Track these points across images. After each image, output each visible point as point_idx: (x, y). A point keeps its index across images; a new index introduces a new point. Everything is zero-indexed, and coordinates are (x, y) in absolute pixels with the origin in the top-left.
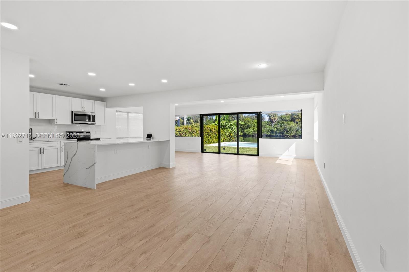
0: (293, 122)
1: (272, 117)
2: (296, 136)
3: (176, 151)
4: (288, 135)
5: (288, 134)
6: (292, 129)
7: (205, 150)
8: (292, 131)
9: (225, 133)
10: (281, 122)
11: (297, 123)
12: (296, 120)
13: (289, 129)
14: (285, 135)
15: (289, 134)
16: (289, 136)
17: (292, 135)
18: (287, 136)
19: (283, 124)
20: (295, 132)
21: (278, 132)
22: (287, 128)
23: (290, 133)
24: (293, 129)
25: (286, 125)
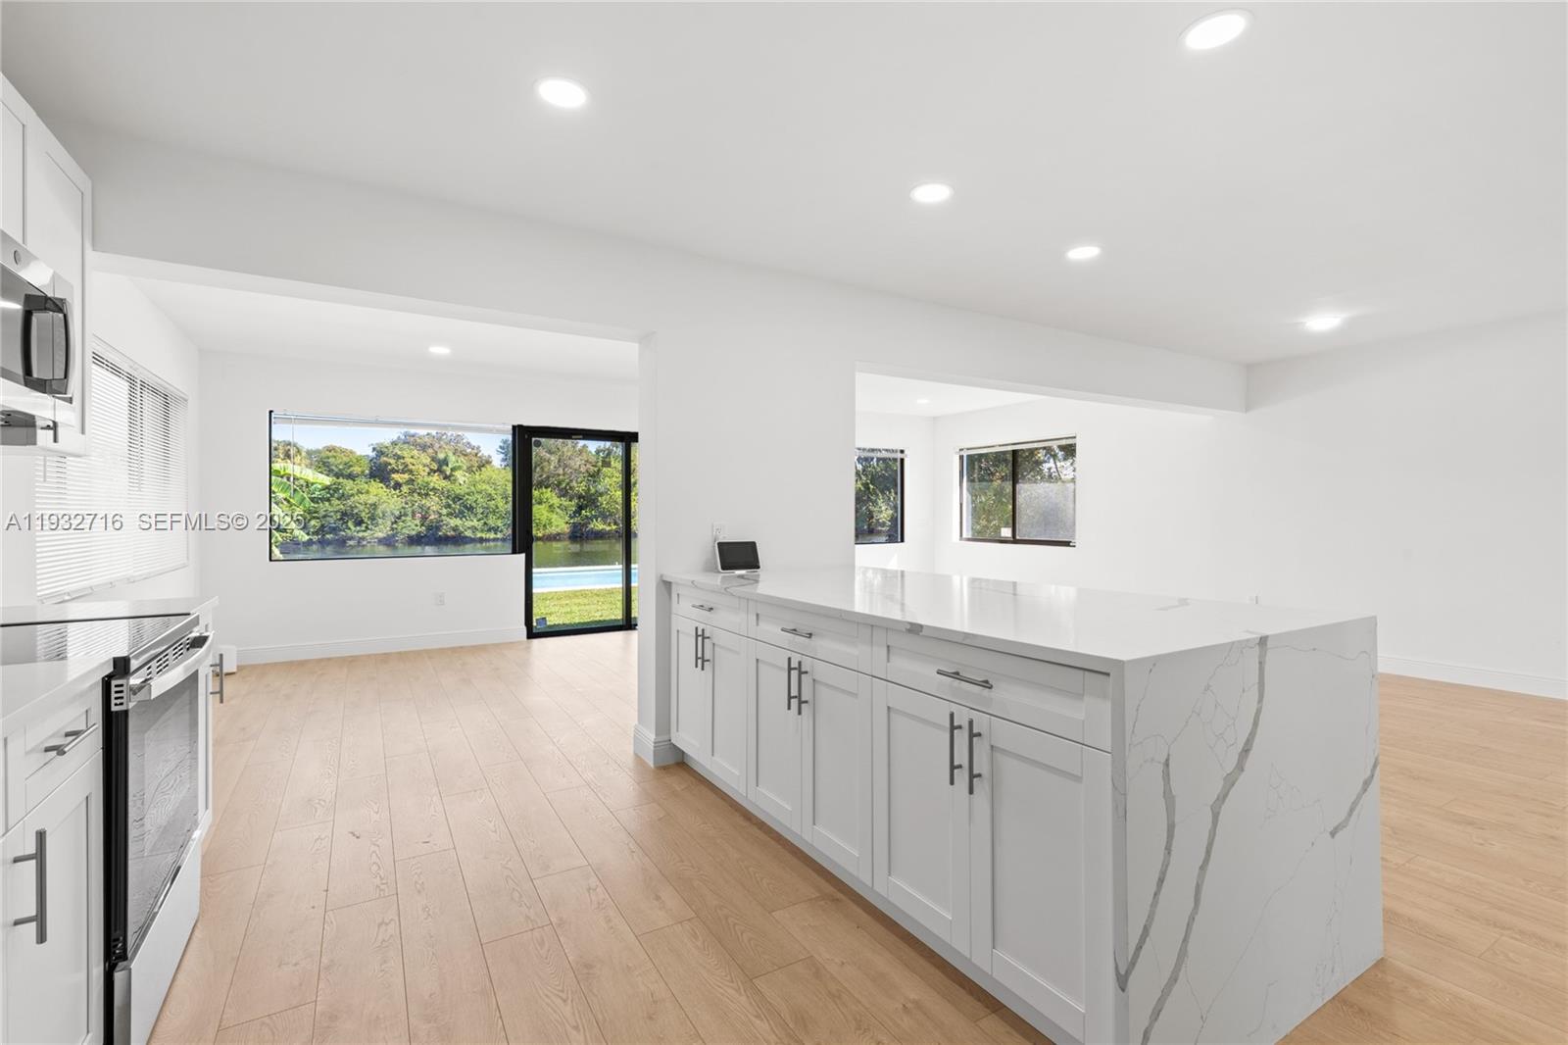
0: (381, 485)
1: (282, 456)
2: (397, 541)
4: (363, 538)
5: (361, 534)
6: (379, 512)
8: (380, 521)
11: (398, 486)
12: (393, 475)
13: (367, 511)
14: (351, 538)
16: (365, 543)
17: (381, 535)
18: (359, 542)
20: (389, 523)
22: (356, 507)
23: (371, 530)
25: (353, 495)
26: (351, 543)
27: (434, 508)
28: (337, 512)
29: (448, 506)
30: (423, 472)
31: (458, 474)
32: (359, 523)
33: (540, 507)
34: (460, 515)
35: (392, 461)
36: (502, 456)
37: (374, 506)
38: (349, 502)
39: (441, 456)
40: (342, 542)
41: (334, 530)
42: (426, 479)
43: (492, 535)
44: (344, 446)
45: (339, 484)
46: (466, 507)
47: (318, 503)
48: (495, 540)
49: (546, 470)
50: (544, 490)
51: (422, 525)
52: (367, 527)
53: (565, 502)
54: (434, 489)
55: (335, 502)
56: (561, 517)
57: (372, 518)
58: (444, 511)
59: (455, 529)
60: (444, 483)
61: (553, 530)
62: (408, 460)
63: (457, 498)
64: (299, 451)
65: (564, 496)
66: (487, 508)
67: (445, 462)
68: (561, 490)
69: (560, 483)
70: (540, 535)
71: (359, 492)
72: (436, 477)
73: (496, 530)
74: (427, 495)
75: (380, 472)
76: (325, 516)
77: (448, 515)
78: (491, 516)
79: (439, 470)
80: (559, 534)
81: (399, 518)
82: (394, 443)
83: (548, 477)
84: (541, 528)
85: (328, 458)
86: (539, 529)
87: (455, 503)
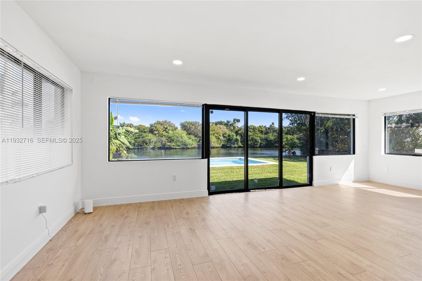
0: (152, 134)
2: (155, 149)
4: (147, 148)
5: (147, 147)
6: (151, 141)
8: (151, 143)
10: (139, 134)
11: (155, 134)
12: (154, 132)
13: (148, 141)
16: (148, 149)
17: (151, 147)
19: (141, 135)
20: (153, 144)
21: (136, 144)
22: (146, 140)
23: (149, 146)
25: (145, 137)
26: (145, 149)
27: (164, 140)
28: (141, 141)
29: (168, 140)
30: (162, 131)
31: (170, 131)
32: (146, 144)
33: (190, 140)
34: (170, 142)
35: (154, 128)
36: (180, 127)
37: (150, 140)
38: (144, 139)
39: (165, 127)
40: (142, 149)
41: (141, 146)
42: (162, 133)
43: (178, 147)
44: (143, 125)
45: (142, 134)
46: (172, 140)
47: (137, 139)
48: (179, 149)
49: (191, 130)
50: (191, 135)
51: (161, 144)
52: (148, 145)
53: (196, 138)
54: (164, 135)
55: (141, 138)
56: (195, 143)
57: (149, 143)
58: (166, 141)
59: (169, 145)
60: (166, 134)
61: (193, 146)
62: (158, 128)
63: (169, 138)
64: (133, 126)
65: (196, 137)
66: (177, 140)
67: (167, 128)
68: (195, 135)
69: (195, 134)
70: (190, 147)
71: (146, 136)
72: (164, 132)
73: (179, 146)
74: (162, 137)
75: (151, 131)
76: (138, 142)
77: (167, 142)
78: (178, 142)
79: (165, 130)
80: (195, 147)
81: (156, 143)
82: (155, 124)
83: (192, 132)
84: (190, 145)
85: (140, 127)
86: (190, 146)
87: (169, 139)
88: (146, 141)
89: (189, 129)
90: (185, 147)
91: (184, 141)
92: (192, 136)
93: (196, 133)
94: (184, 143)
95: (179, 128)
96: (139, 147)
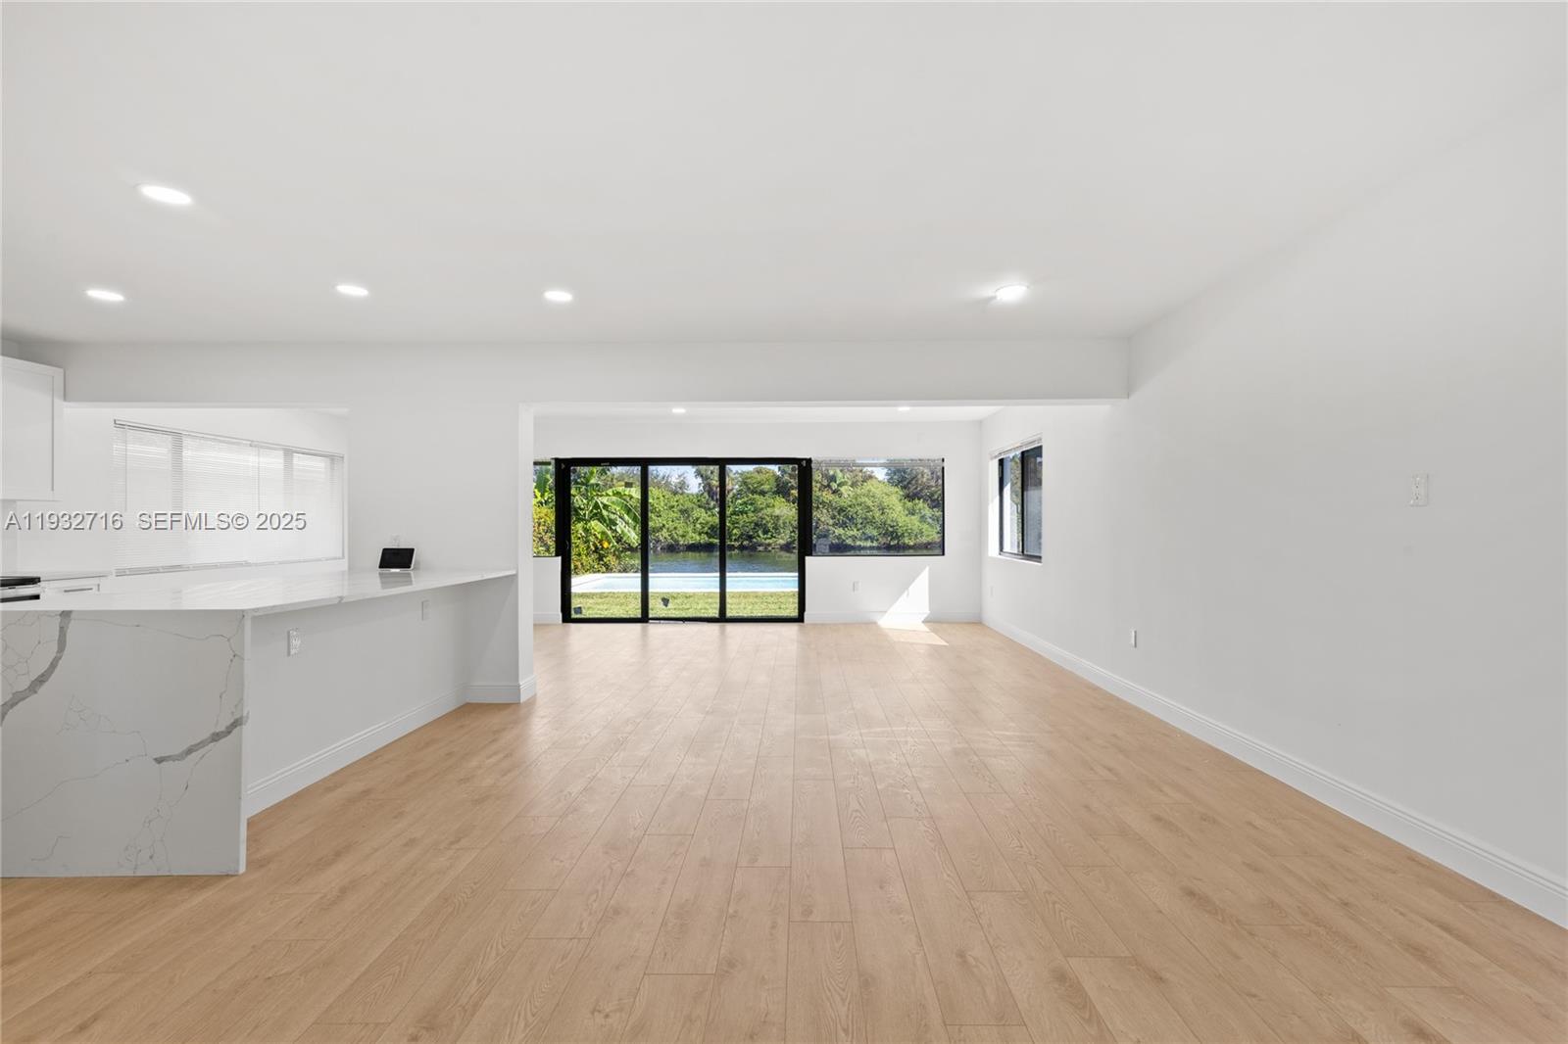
0: (783, 500)
3: (537, 622)
4: (769, 545)
5: (768, 541)
7: (579, 610)
9: (579, 538)
10: (746, 499)
15: (771, 541)
16: (770, 548)
17: (782, 542)
19: (751, 504)
21: (735, 531)
22: (765, 518)
24: (784, 523)
25: (762, 509)
26: (761, 548)
28: (751, 523)
31: (843, 489)
32: (767, 531)
33: (913, 517)
34: (844, 525)
36: (885, 472)
38: (760, 514)
39: (831, 473)
40: (753, 548)
41: (749, 537)
45: (754, 499)
46: (848, 518)
50: (917, 501)
54: (823, 502)
55: (751, 514)
56: (932, 528)
57: (776, 528)
59: (839, 537)
60: (831, 497)
61: (924, 540)
63: (841, 510)
65: (935, 507)
66: (866, 519)
67: (834, 478)
68: (933, 501)
69: (932, 495)
70: (912, 544)
71: (768, 506)
73: (872, 539)
74: (818, 507)
75: (783, 489)
76: (743, 526)
77: (833, 525)
78: (868, 526)
79: (828, 486)
80: (929, 544)
83: (922, 490)
84: (913, 538)
85: (746, 478)
87: (839, 514)
88: (764, 522)
89: (912, 480)
90: (892, 544)
91: (889, 522)
92: (920, 504)
93: (936, 492)
94: (891, 529)
95: (881, 474)
96: (745, 543)
